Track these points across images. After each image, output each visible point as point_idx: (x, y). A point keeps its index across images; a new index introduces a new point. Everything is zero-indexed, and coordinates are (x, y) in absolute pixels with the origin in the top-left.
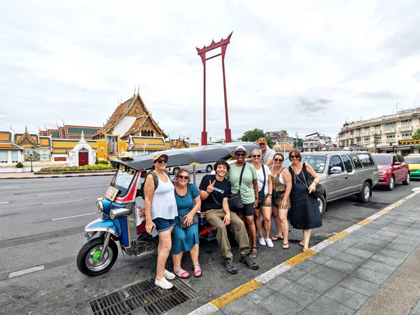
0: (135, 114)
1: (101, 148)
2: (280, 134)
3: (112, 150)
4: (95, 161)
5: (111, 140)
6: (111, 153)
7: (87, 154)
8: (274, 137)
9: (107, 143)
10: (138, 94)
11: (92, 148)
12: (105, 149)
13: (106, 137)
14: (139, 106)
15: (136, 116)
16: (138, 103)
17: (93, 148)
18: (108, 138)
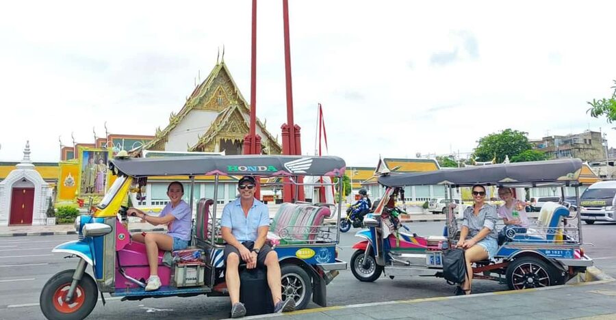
0: (214, 106)
1: (67, 179)
2: (581, 141)
3: (92, 184)
4: (47, 208)
5: (93, 160)
6: (90, 190)
7: (31, 191)
8: (564, 148)
9: (81, 168)
10: (223, 63)
11: (44, 179)
12: (76, 180)
13: (81, 155)
14: (225, 88)
15: (218, 111)
16: (222, 82)
17: (47, 180)
18: (84, 156)
